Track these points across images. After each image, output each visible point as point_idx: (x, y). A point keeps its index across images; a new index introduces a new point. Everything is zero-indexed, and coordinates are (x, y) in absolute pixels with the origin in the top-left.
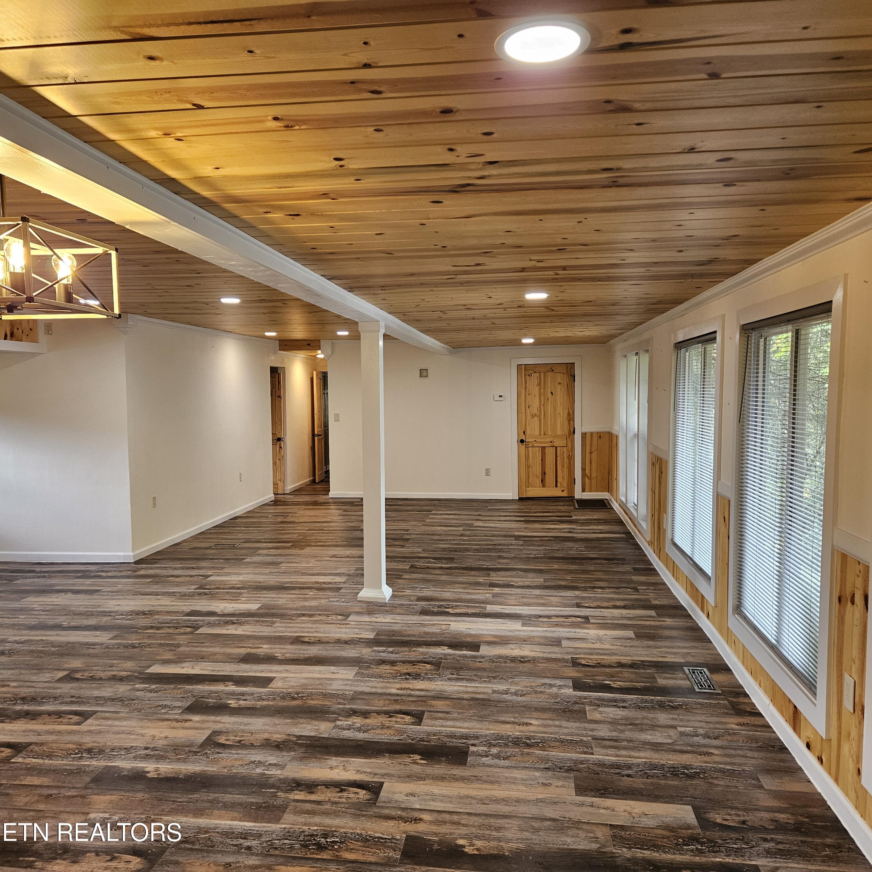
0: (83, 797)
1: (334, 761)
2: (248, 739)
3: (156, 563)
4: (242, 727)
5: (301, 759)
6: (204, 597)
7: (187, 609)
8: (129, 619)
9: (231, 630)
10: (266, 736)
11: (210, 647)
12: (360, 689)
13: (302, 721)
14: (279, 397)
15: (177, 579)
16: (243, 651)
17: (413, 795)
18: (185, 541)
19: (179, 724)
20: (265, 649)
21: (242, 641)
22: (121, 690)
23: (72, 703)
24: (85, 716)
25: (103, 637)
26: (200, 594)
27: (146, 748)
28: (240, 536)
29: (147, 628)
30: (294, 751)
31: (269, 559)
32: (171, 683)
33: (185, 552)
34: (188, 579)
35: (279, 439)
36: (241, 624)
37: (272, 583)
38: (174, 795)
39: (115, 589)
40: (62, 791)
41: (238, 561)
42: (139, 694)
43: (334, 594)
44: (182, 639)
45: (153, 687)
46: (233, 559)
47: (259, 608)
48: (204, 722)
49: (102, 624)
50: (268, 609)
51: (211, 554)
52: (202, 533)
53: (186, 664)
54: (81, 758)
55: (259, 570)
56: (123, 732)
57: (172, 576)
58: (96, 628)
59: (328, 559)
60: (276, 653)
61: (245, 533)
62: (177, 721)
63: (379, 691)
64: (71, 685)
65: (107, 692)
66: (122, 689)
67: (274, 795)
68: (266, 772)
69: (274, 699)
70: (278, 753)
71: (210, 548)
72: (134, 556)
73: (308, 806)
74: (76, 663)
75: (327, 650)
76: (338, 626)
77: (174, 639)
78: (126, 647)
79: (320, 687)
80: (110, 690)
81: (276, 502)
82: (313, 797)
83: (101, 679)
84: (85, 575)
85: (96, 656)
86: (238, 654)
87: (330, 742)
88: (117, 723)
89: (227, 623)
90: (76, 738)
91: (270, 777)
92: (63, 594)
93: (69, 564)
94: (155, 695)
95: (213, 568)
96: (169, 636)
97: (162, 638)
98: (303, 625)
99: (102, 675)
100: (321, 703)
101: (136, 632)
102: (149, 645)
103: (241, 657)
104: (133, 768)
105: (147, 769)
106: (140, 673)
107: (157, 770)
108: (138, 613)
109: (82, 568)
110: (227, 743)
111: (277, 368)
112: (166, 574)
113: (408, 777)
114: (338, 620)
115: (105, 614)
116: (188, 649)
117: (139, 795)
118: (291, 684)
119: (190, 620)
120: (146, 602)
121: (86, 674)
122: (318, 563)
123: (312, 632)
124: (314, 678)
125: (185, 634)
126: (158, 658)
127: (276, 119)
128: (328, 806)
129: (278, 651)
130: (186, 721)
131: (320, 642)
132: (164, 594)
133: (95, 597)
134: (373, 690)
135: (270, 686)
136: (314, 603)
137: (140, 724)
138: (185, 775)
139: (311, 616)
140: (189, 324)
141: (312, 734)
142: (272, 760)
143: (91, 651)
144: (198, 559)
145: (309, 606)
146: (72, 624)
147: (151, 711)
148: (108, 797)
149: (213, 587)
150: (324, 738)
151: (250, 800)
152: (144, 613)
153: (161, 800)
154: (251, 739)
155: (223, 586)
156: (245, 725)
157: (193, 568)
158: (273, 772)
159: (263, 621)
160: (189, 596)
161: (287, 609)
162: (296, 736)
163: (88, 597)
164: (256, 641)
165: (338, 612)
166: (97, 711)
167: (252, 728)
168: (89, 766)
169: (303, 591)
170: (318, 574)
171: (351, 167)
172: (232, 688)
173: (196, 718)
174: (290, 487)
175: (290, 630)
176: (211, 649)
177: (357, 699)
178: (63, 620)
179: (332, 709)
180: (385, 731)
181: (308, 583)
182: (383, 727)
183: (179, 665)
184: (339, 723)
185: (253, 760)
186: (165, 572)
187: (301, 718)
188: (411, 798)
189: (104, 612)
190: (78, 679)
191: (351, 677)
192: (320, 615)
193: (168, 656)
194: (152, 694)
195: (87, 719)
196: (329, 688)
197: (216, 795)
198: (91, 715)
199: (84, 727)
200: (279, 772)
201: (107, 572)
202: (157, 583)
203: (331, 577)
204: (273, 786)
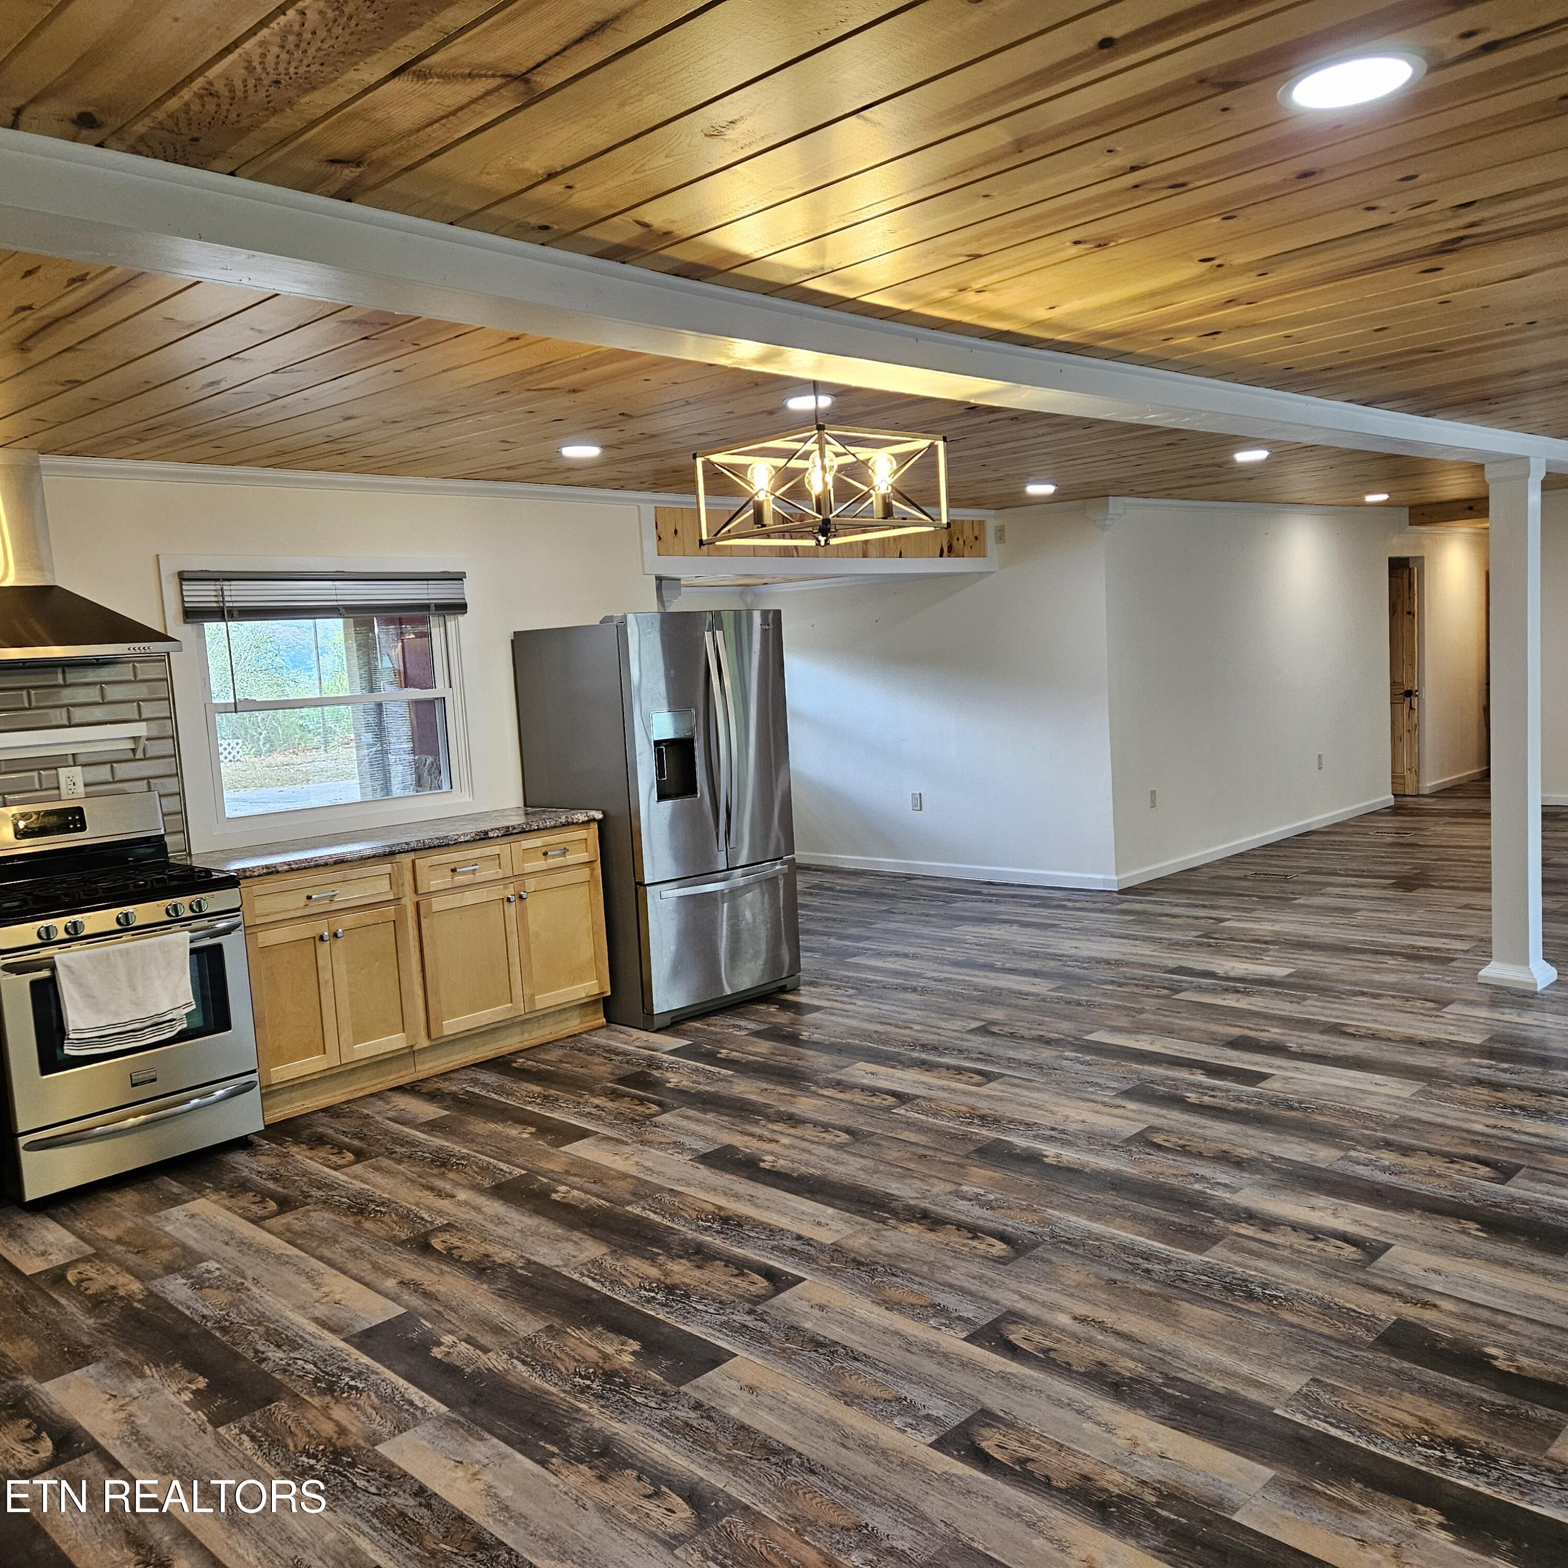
0: (961, 1166)
1: (1322, 1200)
2: (1197, 1145)
3: (1151, 894)
4: (1193, 1129)
5: (1270, 1187)
6: (1205, 949)
7: (1172, 964)
8: (1085, 968)
9: (1230, 1001)
10: (1225, 1147)
11: (1188, 1019)
12: (1414, 1114)
13: (1291, 1139)
14: (1409, 613)
15: (1173, 921)
16: (1237, 1032)
17: (1437, 1272)
18: (1207, 865)
19: (1107, 1109)
20: (1274, 1033)
21: (1242, 1017)
22: (1044, 1055)
23: (979, 1059)
24: (988, 1077)
25: (1042, 987)
26: (1200, 945)
27: (1053, 1129)
28: (1305, 863)
29: (1106, 982)
30: (1263, 1174)
31: (1341, 902)
32: (1114, 1058)
33: (1200, 881)
34: (1190, 921)
35: (1409, 694)
36: (1247, 994)
37: (1328, 940)
38: (1070, 1188)
39: (1078, 925)
40: (939, 1154)
41: (1284, 901)
42: (1065, 1063)
43: (1435, 967)
44: (1149, 1004)
45: (1088, 1058)
46: (1276, 898)
47: (1290, 975)
48: (1140, 1112)
49: (1047, 969)
50: (1304, 978)
51: (1240, 888)
52: (1241, 855)
53: (1144, 1037)
54: (970, 1124)
55: (1313, 918)
56: (1030, 1105)
57: (1167, 915)
58: (1036, 974)
59: (1453, 910)
60: (1290, 1042)
61: (1315, 859)
62: (1105, 1104)
63: (1449, 1122)
64: (985, 1040)
65: (1025, 1054)
66: (1046, 1054)
67: (1210, 1221)
68: (1208, 1191)
69: (1259, 1103)
70: (1237, 1172)
71: (1245, 878)
72: (1119, 881)
73: (1254, 1246)
74: (997, 1014)
75: (1381, 1050)
76: (1421, 1017)
77: (1140, 1002)
78: (1069, 1003)
79: (1344, 1100)
80: (1030, 1052)
81: (1396, 810)
82: (1266, 1237)
83: (1023, 1037)
84: (1044, 903)
85: (1025, 1009)
86: (1227, 1035)
87: (1325, 1175)
88: (1026, 1093)
89: (1226, 990)
90: (971, 1101)
91: (1212, 1197)
92: (1007, 926)
93: (1028, 886)
94: (1087, 1068)
95: (1235, 908)
96: (1133, 996)
97: (1123, 998)
98: (1355, 1009)
99: (1026, 1033)
100: (1334, 1121)
101: (1089, 986)
102: (1100, 1006)
103: (1230, 1039)
104: (1028, 1148)
105: (1046, 1153)
106: (1076, 1039)
107: (1058, 1156)
108: (1098, 961)
109: (1043, 893)
110: (1166, 1144)
111: (1407, 559)
112: (1159, 911)
113: (1442, 1248)
114: (1423, 1008)
115: (1055, 957)
116: (1153, 1017)
117: (1026, 1179)
118: (1296, 1088)
119: (1171, 980)
120: (1115, 948)
121: (1007, 1029)
122: (1429, 916)
123: (1366, 1021)
124: (1338, 1087)
125: (1157, 997)
126: (1107, 1022)
127: (1076, 243)
128: (1286, 1253)
129: (1293, 1040)
130: (1119, 1107)
131: (1374, 1036)
132: (1145, 939)
133: (1049, 933)
134: (1439, 1120)
135: (1260, 1085)
136: (1391, 978)
137: (1055, 1099)
138: (1093, 1170)
139: (1375, 996)
140: (1215, 499)
141: (1301, 1159)
142: (1224, 1178)
143: (1021, 1002)
144: (1217, 894)
145: (1380, 982)
146: (1008, 965)
147: (1072, 1086)
148: (990, 1173)
149: (1225, 936)
150: (1319, 1168)
151: (1173, 1219)
152: (1108, 962)
153: (1052, 1190)
154: (1202, 1146)
155: (1242, 937)
156: (1200, 1128)
157: (1205, 906)
158: (1220, 1193)
159: (1286, 994)
160: (1183, 945)
161: (1336, 981)
162: (1273, 1157)
163: (1039, 932)
164: (1263, 1021)
165: (1431, 996)
166: (1005, 1075)
167: (1208, 1132)
168: (977, 1134)
169: (1380, 958)
170: (1420, 934)
171: (1236, 262)
172: (1200, 1077)
173: (1132, 1106)
174: (1429, 784)
175: (1328, 1012)
176: (1187, 1023)
177: (1401, 1127)
178: (998, 960)
179: (1350, 1134)
180: (1432, 1179)
181: (1395, 945)
182: (1431, 1173)
183: (1133, 1036)
184: (1353, 1153)
185: (1195, 1172)
186: (1158, 909)
187: (1293, 1135)
188: (1433, 1276)
189: (1054, 954)
190: (994, 1034)
191: (1407, 1095)
192: (1393, 997)
193: (1123, 1022)
194: (1082, 1067)
195: (990, 1081)
196: (1358, 1102)
197: (1126, 1202)
198: (997, 1078)
199: (983, 1090)
200: (1228, 1195)
201: (1075, 901)
202: (1142, 922)
203: (1444, 940)
204: (1211, 1210)
